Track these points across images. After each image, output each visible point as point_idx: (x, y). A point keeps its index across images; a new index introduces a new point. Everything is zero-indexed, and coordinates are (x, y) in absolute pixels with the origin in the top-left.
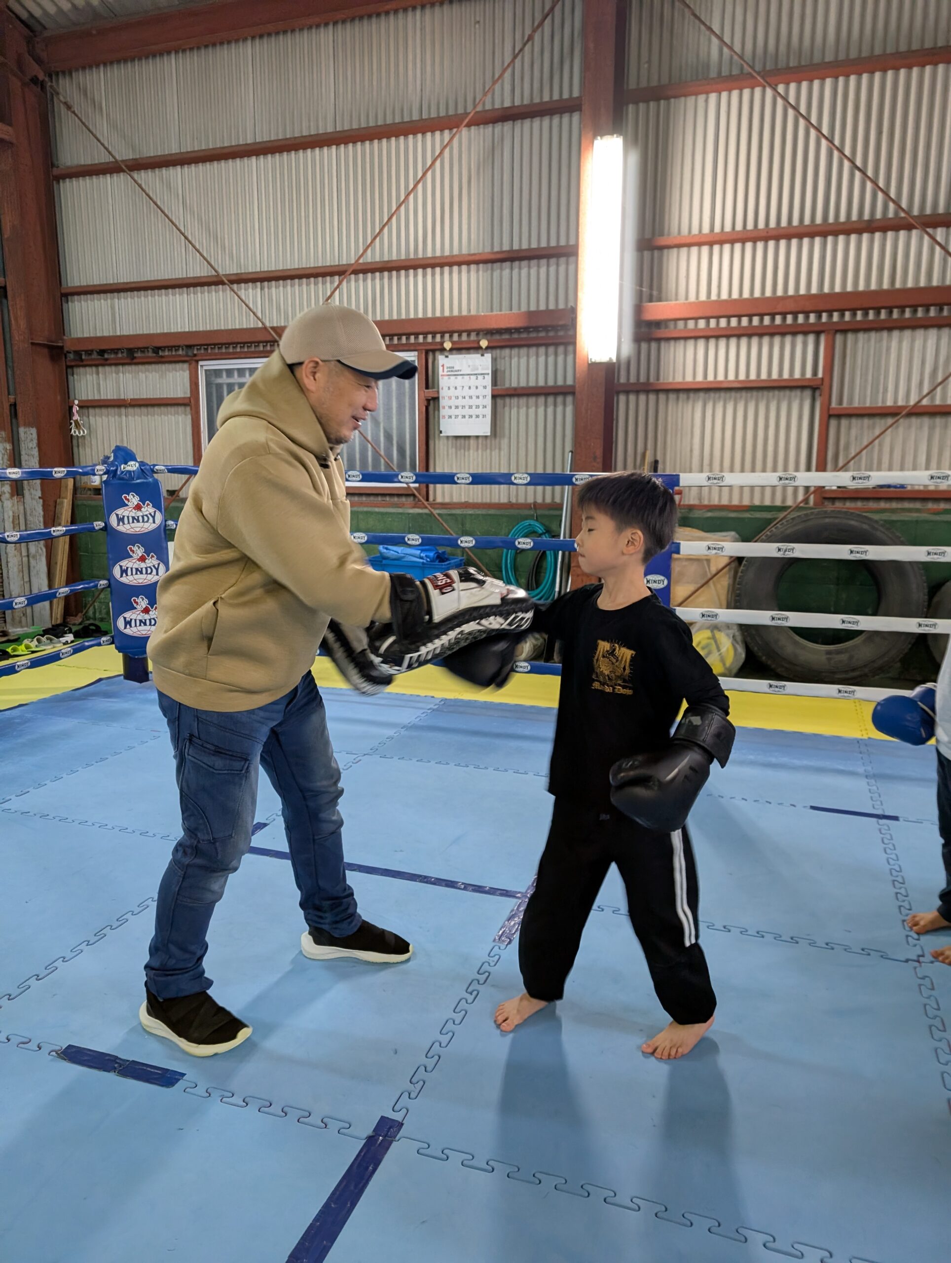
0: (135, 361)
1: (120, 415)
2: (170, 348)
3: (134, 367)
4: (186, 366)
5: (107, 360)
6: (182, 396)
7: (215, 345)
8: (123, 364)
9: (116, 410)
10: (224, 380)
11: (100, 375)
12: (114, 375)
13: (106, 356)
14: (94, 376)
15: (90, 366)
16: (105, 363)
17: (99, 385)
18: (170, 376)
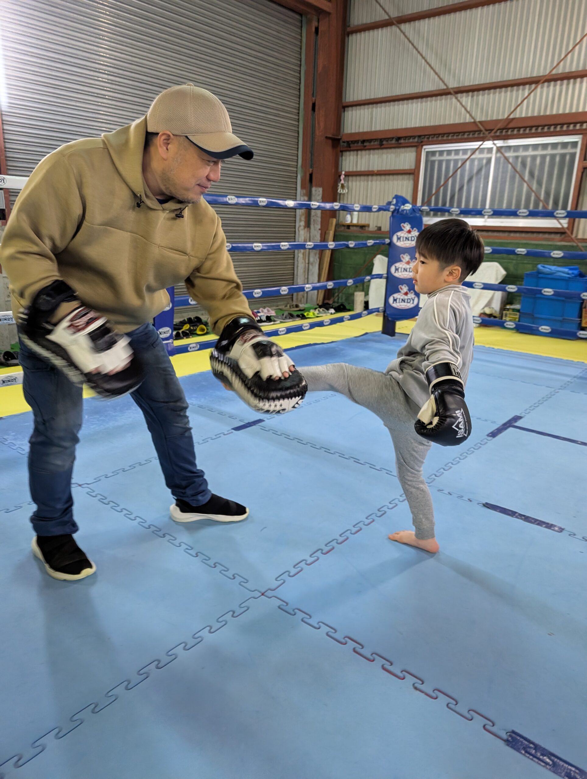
0: (382, 147)
1: (368, 181)
2: (405, 138)
3: (380, 151)
4: (414, 149)
5: (365, 146)
6: (409, 168)
7: (434, 135)
8: (374, 149)
9: (366, 178)
10: (437, 158)
11: (359, 156)
12: (367, 156)
13: (365, 144)
14: (355, 157)
15: (354, 150)
16: (364, 148)
17: (357, 162)
18: (402, 155)
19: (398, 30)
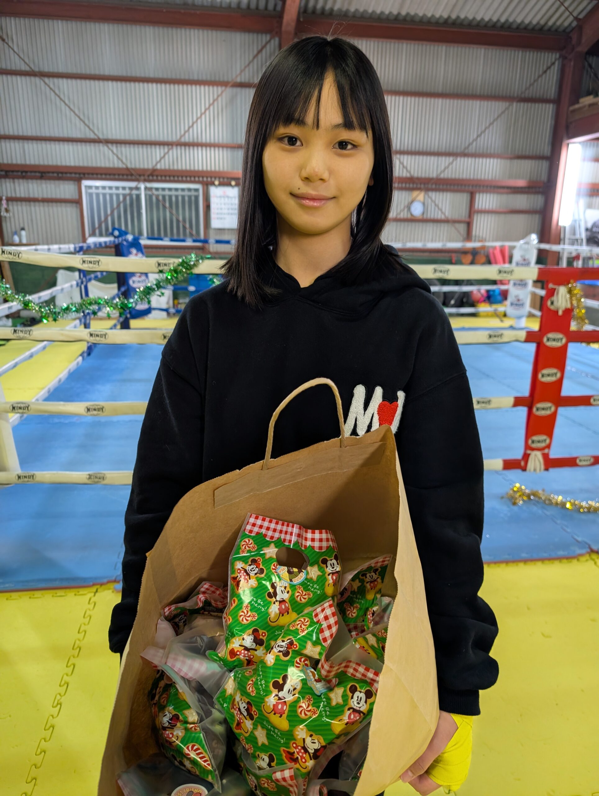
1: (30, 206)
2: (67, 173)
6: (70, 198)
7: (93, 174)
9: (28, 203)
10: (93, 191)
13: (24, 174)
14: (12, 184)
17: (15, 188)
18: (62, 187)
19: (42, 83)
